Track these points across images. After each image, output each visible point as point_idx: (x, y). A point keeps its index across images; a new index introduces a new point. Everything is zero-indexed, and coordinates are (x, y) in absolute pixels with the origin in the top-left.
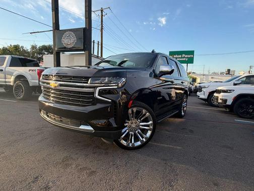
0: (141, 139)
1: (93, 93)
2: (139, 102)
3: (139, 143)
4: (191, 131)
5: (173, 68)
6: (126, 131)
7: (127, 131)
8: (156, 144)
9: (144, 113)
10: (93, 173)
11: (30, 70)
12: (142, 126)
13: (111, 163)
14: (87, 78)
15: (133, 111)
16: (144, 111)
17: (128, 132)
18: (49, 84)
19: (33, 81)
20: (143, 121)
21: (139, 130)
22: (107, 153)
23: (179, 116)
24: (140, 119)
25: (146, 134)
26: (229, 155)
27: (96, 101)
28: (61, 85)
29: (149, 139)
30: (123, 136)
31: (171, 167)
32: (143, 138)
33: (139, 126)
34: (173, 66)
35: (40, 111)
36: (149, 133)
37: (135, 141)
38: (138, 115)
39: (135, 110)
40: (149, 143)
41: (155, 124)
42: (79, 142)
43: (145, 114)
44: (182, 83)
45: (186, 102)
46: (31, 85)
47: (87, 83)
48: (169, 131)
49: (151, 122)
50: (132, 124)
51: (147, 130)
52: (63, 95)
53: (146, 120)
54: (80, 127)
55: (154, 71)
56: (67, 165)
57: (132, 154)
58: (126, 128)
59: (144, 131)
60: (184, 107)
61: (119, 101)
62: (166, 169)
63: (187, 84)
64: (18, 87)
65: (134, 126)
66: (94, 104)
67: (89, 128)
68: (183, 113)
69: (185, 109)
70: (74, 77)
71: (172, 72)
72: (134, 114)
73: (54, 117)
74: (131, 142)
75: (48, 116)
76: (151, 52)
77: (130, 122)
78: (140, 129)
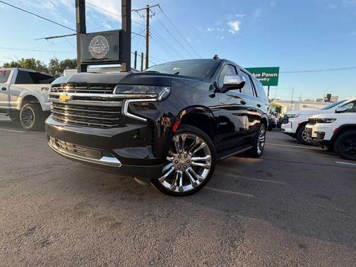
0: (194, 181)
1: (120, 109)
2: (190, 126)
3: (190, 187)
4: (270, 175)
5: (244, 80)
6: (170, 168)
7: (173, 168)
8: (215, 190)
9: (198, 142)
10: (117, 225)
11: (42, 89)
12: (195, 162)
13: (146, 213)
14: (112, 86)
15: (181, 139)
16: (198, 140)
17: (174, 171)
18: (58, 97)
19: (46, 104)
20: (197, 155)
21: (190, 168)
22: (141, 200)
23: (252, 154)
24: (192, 152)
25: (200, 175)
26: (325, 207)
27: (124, 121)
28: (75, 98)
29: (205, 182)
30: (166, 175)
31: (236, 221)
32: (196, 179)
33: (189, 162)
34: (244, 77)
35: (49, 139)
36: (205, 173)
37: (184, 184)
38: (189, 145)
39: (184, 137)
40: (205, 187)
41: (213, 159)
42: (103, 185)
43: (199, 145)
44: (259, 106)
45: (264, 134)
46: (44, 109)
47: (111, 93)
48: (236, 174)
49: (208, 157)
50: (180, 160)
51: (202, 168)
52: (82, 113)
53: (201, 153)
54: (101, 160)
55: (215, 83)
57: (179, 201)
58: (171, 164)
59: (198, 170)
60: (261, 142)
61: (160, 122)
62: (227, 224)
63: (265, 110)
64: (26, 112)
65: (182, 161)
66: (121, 125)
67: (115, 161)
68: (259, 151)
69: (262, 144)
70: (93, 85)
72: (183, 143)
73: (64, 146)
74: (178, 185)
75: (58, 145)
76: (212, 58)
77: (177, 155)
78: (193, 166)
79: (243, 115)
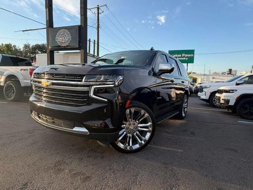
0: (140, 141)
1: (88, 92)
2: (137, 102)
3: (137, 146)
4: (193, 133)
5: (173, 66)
6: (123, 133)
7: (125, 133)
8: (155, 147)
9: (142, 114)
10: (87, 178)
12: (141, 127)
13: (108, 168)
14: (82, 76)
15: (130, 112)
16: (143, 112)
17: (126, 134)
18: (40, 82)
19: (25, 81)
20: (141, 123)
21: (137, 132)
22: (102, 157)
23: (179, 117)
24: (138, 120)
25: (144, 137)
26: (233, 158)
27: (91, 101)
28: (53, 84)
29: (148, 142)
30: (120, 138)
31: (172, 171)
32: (141, 140)
33: (137, 127)
35: (32, 112)
36: (148, 135)
37: (133, 144)
38: (136, 116)
39: (133, 110)
40: (149, 145)
41: (154, 125)
42: (73, 145)
43: (144, 115)
44: (183, 82)
45: (187, 102)
46: (22, 85)
47: (81, 81)
48: (168, 133)
49: (150, 124)
50: (130, 126)
51: (146, 132)
52: (55, 95)
53: (145, 121)
54: (74, 129)
55: (153, 69)
56: (60, 170)
57: (130, 157)
58: (124, 130)
59: (143, 133)
60: (184, 108)
61: (116, 100)
62: (166, 173)
63: (187, 84)
64: (9, 88)
65: (132, 127)
66: (89, 104)
67: (84, 130)
68: (183, 115)
69: (186, 110)
70: (67, 75)
71: (172, 70)
72: (132, 115)
73: (45, 119)
74: (129, 145)
75: (39, 117)
77: (128, 123)
78: (139, 131)
79: (171, 88)
